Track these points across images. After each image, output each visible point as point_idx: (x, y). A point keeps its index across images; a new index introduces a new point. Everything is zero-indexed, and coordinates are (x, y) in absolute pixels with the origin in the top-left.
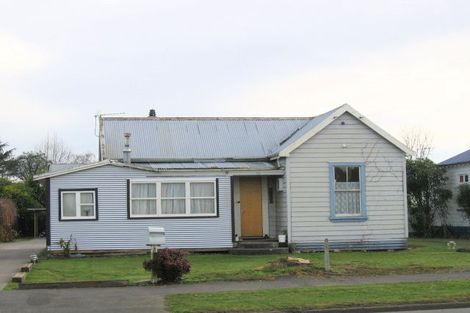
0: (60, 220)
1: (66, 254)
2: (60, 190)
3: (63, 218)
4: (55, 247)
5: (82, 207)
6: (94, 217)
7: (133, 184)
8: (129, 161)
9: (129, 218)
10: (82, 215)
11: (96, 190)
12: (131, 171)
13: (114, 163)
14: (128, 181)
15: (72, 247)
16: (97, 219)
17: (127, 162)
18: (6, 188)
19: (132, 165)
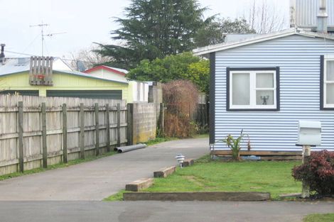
0: (228, 109)
1: (235, 156)
2: (229, 70)
3: (232, 107)
4: (220, 146)
5: (258, 92)
6: (274, 107)
7: (329, 62)
8: (326, 30)
9: (322, 108)
10: (258, 103)
11: (277, 69)
12: (325, 44)
13: (302, 32)
14: (322, 57)
15: (243, 147)
16: (278, 109)
17: (321, 32)
18: (192, 66)
19: (328, 36)
